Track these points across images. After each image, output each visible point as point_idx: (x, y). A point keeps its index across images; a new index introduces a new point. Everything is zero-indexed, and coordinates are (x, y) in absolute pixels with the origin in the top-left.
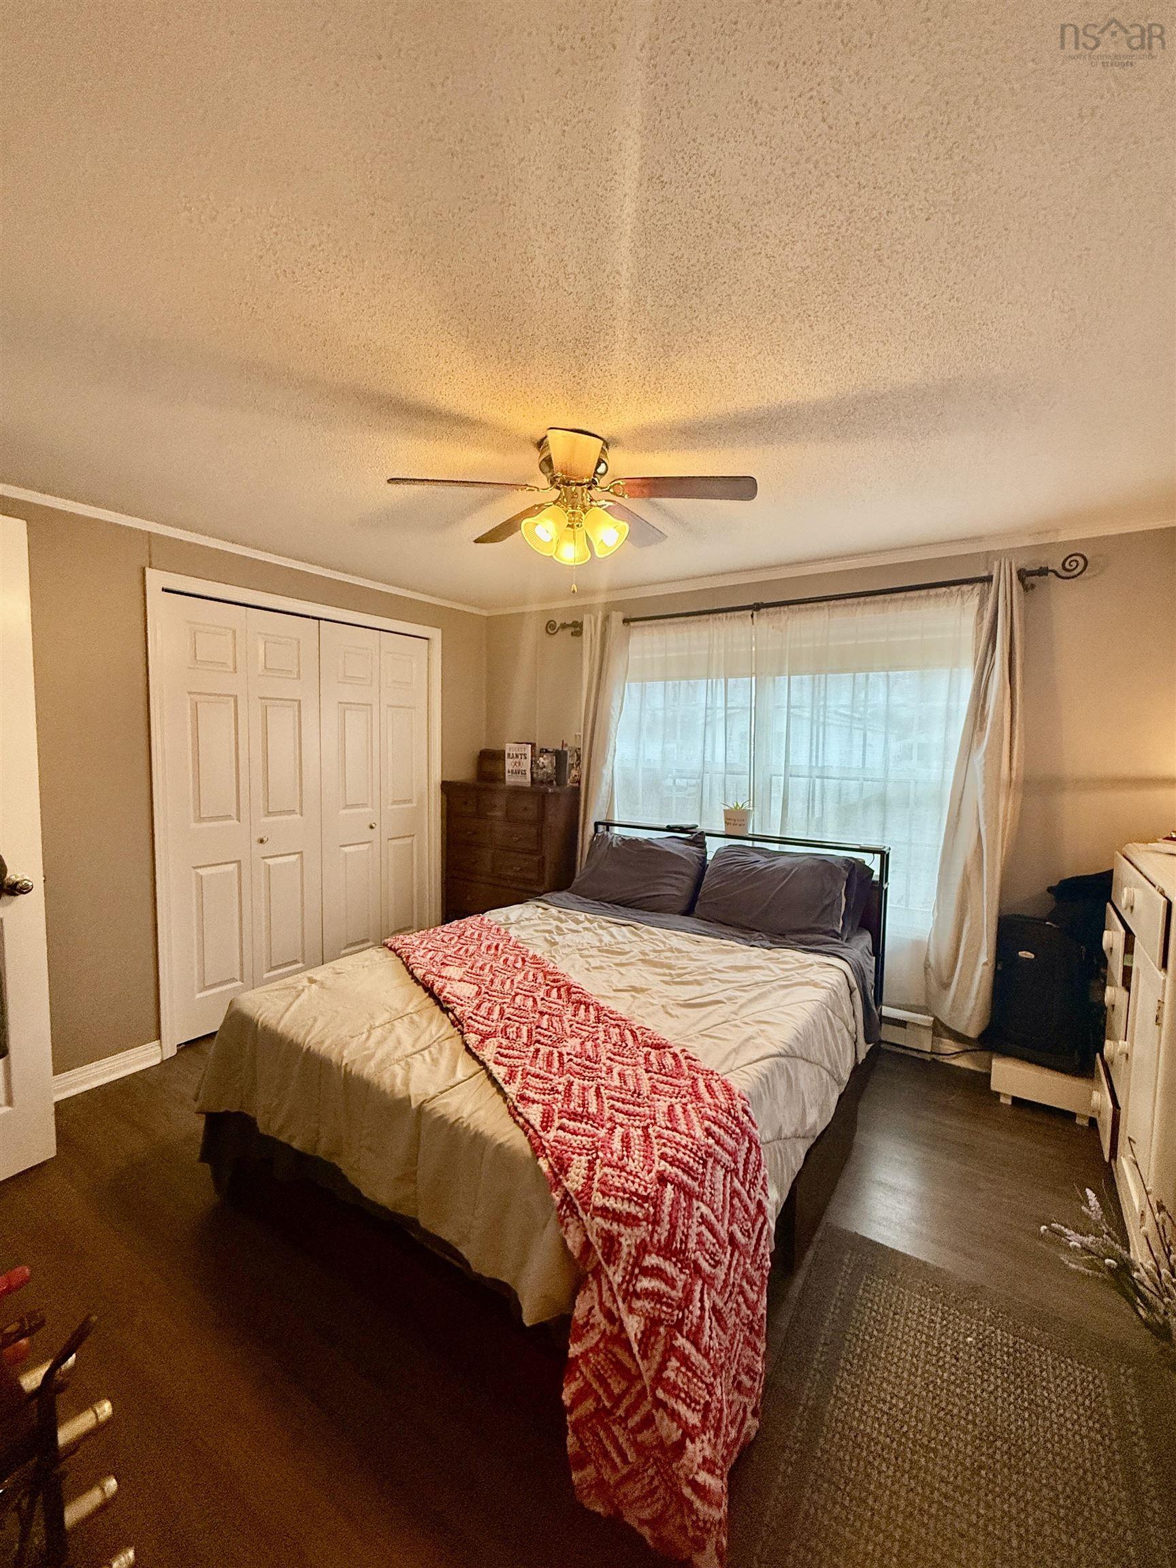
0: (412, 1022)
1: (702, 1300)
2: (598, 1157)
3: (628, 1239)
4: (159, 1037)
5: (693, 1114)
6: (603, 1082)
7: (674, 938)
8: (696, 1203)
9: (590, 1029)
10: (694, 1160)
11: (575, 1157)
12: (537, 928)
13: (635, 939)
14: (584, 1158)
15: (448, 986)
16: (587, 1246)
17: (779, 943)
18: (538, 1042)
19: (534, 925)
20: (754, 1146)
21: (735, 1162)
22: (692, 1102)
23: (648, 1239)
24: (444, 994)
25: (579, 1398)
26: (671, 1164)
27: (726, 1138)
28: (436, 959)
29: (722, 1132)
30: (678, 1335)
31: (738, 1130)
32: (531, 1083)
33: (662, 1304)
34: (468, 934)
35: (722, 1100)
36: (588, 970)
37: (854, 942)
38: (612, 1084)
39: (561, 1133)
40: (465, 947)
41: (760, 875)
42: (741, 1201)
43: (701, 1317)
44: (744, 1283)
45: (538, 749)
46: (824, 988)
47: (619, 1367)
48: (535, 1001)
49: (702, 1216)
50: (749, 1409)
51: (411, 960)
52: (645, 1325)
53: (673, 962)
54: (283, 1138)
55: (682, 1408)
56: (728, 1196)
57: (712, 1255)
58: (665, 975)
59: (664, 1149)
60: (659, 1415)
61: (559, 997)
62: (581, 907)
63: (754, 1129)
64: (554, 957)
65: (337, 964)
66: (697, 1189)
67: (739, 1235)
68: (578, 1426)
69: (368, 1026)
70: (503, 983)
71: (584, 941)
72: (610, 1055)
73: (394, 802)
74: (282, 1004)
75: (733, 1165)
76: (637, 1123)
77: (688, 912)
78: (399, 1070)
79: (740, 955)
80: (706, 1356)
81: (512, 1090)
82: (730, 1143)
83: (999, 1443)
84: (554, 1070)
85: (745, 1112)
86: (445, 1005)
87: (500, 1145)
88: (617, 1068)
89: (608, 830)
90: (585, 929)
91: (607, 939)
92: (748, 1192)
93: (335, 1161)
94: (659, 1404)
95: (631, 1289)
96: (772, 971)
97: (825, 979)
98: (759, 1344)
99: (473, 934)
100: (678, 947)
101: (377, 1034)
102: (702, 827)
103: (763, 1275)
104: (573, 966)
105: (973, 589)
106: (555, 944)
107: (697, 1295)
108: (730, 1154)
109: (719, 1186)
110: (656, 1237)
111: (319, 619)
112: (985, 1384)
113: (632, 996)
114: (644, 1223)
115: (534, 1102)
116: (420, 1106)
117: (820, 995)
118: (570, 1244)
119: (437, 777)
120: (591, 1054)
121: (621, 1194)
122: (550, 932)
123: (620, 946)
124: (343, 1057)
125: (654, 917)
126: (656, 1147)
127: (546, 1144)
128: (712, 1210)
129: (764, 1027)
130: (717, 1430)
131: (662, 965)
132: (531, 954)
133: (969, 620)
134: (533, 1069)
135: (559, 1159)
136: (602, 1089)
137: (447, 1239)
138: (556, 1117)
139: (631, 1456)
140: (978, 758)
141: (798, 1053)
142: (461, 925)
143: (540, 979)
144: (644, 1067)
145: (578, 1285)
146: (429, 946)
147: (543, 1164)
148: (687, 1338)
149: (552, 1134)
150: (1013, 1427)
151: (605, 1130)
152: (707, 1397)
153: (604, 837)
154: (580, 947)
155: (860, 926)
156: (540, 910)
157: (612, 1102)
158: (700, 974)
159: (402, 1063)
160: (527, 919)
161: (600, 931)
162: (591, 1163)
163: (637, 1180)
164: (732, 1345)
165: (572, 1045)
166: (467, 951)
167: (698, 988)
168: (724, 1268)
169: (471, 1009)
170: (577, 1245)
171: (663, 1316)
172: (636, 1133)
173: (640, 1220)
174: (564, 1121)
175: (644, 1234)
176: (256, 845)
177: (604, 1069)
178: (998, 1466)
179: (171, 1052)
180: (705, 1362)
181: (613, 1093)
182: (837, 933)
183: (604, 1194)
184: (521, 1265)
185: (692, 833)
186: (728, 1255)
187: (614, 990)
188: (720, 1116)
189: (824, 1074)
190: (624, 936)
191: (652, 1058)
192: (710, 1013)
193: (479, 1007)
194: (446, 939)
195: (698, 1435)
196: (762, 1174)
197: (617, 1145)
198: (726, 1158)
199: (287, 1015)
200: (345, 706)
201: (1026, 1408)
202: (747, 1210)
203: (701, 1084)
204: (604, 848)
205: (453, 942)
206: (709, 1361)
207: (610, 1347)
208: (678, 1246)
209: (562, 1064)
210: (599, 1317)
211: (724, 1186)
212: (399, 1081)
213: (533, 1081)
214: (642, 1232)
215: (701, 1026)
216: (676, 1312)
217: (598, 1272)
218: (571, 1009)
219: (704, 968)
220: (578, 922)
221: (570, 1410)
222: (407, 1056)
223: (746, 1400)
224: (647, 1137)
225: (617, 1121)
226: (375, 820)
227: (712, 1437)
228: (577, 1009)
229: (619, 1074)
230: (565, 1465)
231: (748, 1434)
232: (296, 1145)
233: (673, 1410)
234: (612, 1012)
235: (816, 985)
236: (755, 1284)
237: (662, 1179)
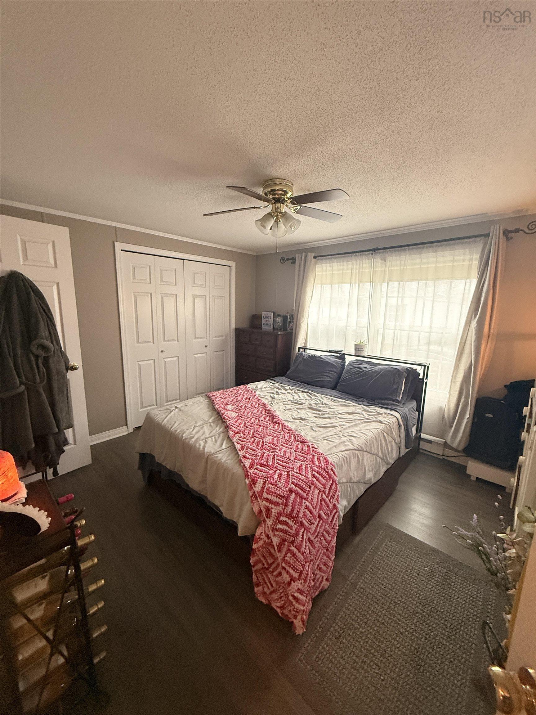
0: (210, 425)
1: (303, 535)
2: (267, 480)
3: (275, 511)
4: (127, 425)
5: (309, 469)
6: (277, 453)
7: (325, 399)
8: (304, 501)
9: (278, 433)
10: (306, 485)
11: (259, 479)
12: (269, 392)
13: (308, 398)
14: (262, 480)
15: (226, 413)
16: (261, 511)
17: (372, 404)
18: (255, 437)
19: (267, 390)
20: (334, 483)
21: (325, 488)
22: (310, 464)
23: (282, 511)
24: (224, 416)
25: (256, 563)
26: (295, 486)
27: (321, 479)
28: (224, 402)
29: (320, 477)
30: (292, 546)
31: (327, 476)
32: (249, 451)
33: (287, 534)
34: (239, 392)
35: (323, 464)
36: (284, 410)
37: (407, 405)
38: (280, 454)
39: (256, 470)
40: (237, 398)
41: (366, 373)
42: (326, 503)
43: (302, 541)
44: (325, 533)
45: (276, 314)
46: (385, 424)
47: (271, 555)
48: (259, 420)
49: (306, 506)
50: (325, 578)
51: (215, 402)
52: (280, 541)
53: (321, 409)
54: (164, 464)
55: (291, 571)
56: (319, 500)
57: (310, 520)
58: (317, 414)
59: (294, 480)
60: (283, 572)
61: (269, 420)
62: (288, 383)
63: (335, 477)
64: (272, 404)
65: (187, 402)
66: (305, 496)
67: (323, 515)
68: (256, 571)
69: (194, 426)
70: (248, 413)
71: (286, 398)
72: (282, 443)
73: (216, 337)
74: (164, 416)
75: (323, 489)
76: (286, 470)
77: (334, 388)
78: (202, 443)
79: (352, 408)
80: (303, 554)
81: (241, 453)
82: (323, 481)
83: (427, 606)
84: (259, 448)
85: (332, 470)
86: (224, 420)
87: (234, 473)
88: (284, 449)
89: (304, 351)
90: (288, 393)
91: (296, 397)
92: (330, 500)
93: (181, 473)
94: (284, 568)
95: (275, 528)
96: (363, 415)
97: (387, 420)
98: (331, 556)
99: (241, 393)
100: (326, 402)
101: (197, 429)
102: (345, 352)
103: (334, 531)
104: (279, 408)
105: (480, 240)
106: (274, 398)
107: (301, 533)
108: (322, 485)
109: (316, 496)
110: (285, 511)
111: (183, 259)
112: (428, 585)
113: (300, 422)
114: (281, 505)
115: (248, 459)
116: (207, 457)
117: (381, 426)
118: (254, 509)
119: (234, 326)
120: (275, 443)
121: (274, 494)
122: (273, 393)
123: (301, 401)
124: (183, 437)
125: (319, 389)
126: (291, 479)
127: (249, 474)
128: (311, 504)
129: (352, 438)
130: (305, 581)
131: (317, 410)
132: (262, 402)
133: (477, 256)
134: (251, 446)
135: (253, 480)
136: (276, 456)
137: (216, 504)
138: (255, 465)
139: (274, 585)
140: (474, 324)
141: (365, 449)
142: (237, 389)
143: (263, 413)
144: (294, 449)
145: (258, 524)
146: (222, 397)
147: (247, 481)
148: (296, 547)
149: (252, 471)
150: (435, 602)
151: (273, 471)
152: (302, 569)
153: (301, 354)
154: (284, 400)
155: (411, 398)
156: (271, 384)
157: (278, 461)
158: (332, 414)
159: (204, 441)
160: (265, 388)
161: (294, 394)
162: (265, 482)
163: (281, 490)
164: (317, 554)
165: (268, 439)
166: (237, 399)
167: (329, 420)
168: (315, 526)
169: (233, 422)
170: (257, 510)
171: (287, 538)
172: (284, 473)
173: (280, 504)
174: (258, 466)
175: (281, 509)
176: (160, 353)
177: (279, 449)
178: (424, 613)
179: (131, 430)
180: (302, 557)
181: (280, 458)
182: (398, 401)
183: (267, 493)
184: (239, 516)
185: (339, 354)
186: (317, 522)
187: (293, 419)
188: (320, 471)
189: (378, 459)
190: (304, 397)
191: (299, 446)
192: (330, 431)
193: (236, 422)
194: (230, 394)
195: (297, 581)
196: (337, 494)
197: (276, 477)
198: (320, 486)
199: (165, 420)
200: (194, 297)
201: (443, 596)
202: (328, 507)
203: (316, 458)
204: (300, 359)
205: (232, 396)
206: (304, 556)
207: (267, 547)
208: (295, 515)
209: (262, 446)
210: (263, 536)
211: (318, 496)
212: (201, 447)
213: (249, 450)
214: (280, 508)
215: (325, 436)
216: (292, 538)
217: (264, 521)
218: (272, 425)
219: (334, 412)
220: (286, 390)
221: (254, 566)
222: (206, 438)
223: (324, 575)
224: (288, 475)
225: (278, 468)
226: (208, 344)
227: (302, 582)
228: (275, 425)
229: (284, 451)
230: (252, 586)
231: (323, 587)
232: (168, 467)
233: (288, 571)
234: (287, 427)
235: (381, 422)
236: (330, 534)
237: (291, 491)
